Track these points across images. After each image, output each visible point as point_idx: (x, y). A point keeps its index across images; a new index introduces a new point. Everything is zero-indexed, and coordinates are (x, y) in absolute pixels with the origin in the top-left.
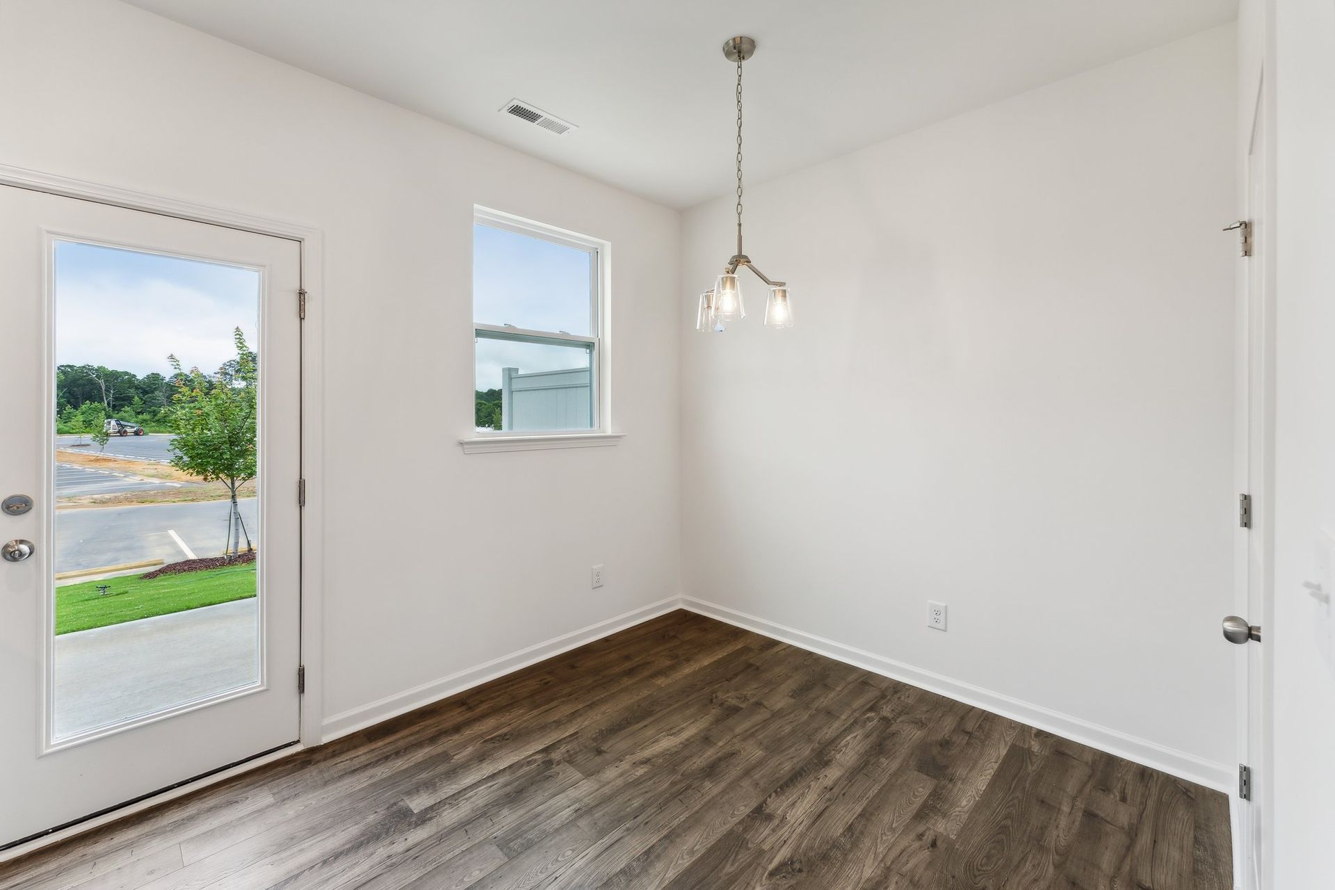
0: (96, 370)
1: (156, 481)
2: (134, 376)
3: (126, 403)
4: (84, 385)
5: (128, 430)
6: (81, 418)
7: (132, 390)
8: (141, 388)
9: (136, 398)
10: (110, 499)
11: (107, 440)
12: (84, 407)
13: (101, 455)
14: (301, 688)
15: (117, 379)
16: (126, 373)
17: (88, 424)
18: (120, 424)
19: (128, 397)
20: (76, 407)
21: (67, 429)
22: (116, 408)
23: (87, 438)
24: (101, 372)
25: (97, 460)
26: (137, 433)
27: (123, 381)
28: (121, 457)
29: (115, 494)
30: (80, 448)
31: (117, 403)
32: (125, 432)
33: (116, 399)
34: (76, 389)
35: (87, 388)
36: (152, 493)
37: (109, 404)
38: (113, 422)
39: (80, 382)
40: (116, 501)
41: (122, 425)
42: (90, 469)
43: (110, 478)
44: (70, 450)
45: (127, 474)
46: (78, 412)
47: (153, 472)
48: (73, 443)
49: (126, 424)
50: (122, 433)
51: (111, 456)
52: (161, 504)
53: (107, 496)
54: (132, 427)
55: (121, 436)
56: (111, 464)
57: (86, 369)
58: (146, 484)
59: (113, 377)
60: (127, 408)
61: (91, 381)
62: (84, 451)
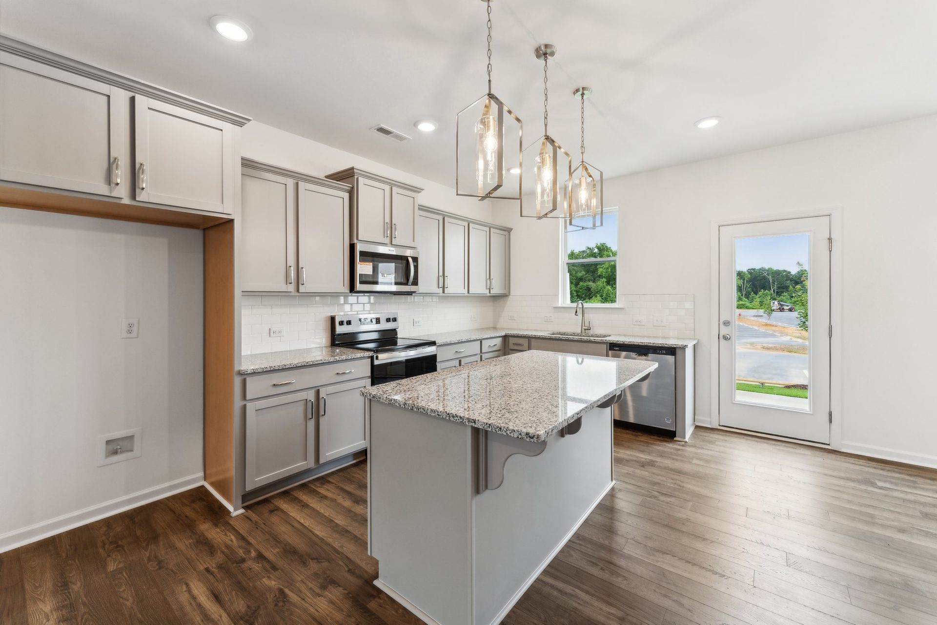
0: (767, 270)
1: (800, 341)
2: (790, 272)
3: (784, 290)
4: (761, 280)
5: (785, 308)
6: (758, 300)
7: (788, 282)
8: (794, 280)
9: (791, 287)
10: (771, 347)
11: (772, 313)
12: (760, 293)
13: (768, 322)
14: (831, 421)
15: (779, 275)
16: (785, 271)
17: (761, 304)
18: (780, 304)
19: (786, 286)
20: (756, 293)
21: (751, 306)
22: (779, 293)
23: (761, 312)
24: (770, 271)
25: (766, 325)
26: (790, 310)
27: (783, 276)
28: (780, 324)
29: (775, 345)
30: (758, 317)
31: (779, 290)
32: (783, 309)
33: (779, 288)
34: (756, 283)
35: (763, 281)
36: (796, 347)
37: (774, 291)
38: (776, 303)
39: (758, 278)
40: (775, 349)
41: (781, 305)
42: (762, 329)
43: (773, 336)
44: (753, 318)
45: (783, 334)
46: (757, 297)
47: (799, 335)
48: (754, 314)
49: (784, 304)
50: (781, 310)
51: (774, 323)
52: (801, 355)
53: (770, 346)
54: (788, 306)
55: (781, 311)
56: (774, 328)
57: (762, 270)
58: (793, 341)
59: (777, 274)
60: (785, 294)
61: (764, 278)
62: (760, 319)
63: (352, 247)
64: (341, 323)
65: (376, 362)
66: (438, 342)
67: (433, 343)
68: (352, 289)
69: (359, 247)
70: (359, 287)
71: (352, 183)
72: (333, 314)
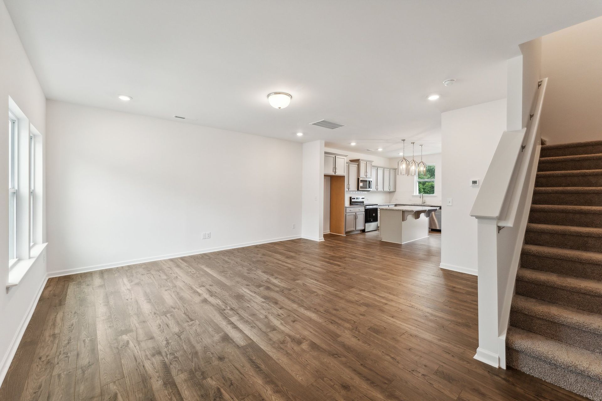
63: (358, 179)
64: (353, 199)
65: (366, 208)
66: (378, 205)
67: (377, 205)
68: (358, 190)
69: (361, 179)
70: (360, 189)
71: (359, 163)
72: (351, 196)
